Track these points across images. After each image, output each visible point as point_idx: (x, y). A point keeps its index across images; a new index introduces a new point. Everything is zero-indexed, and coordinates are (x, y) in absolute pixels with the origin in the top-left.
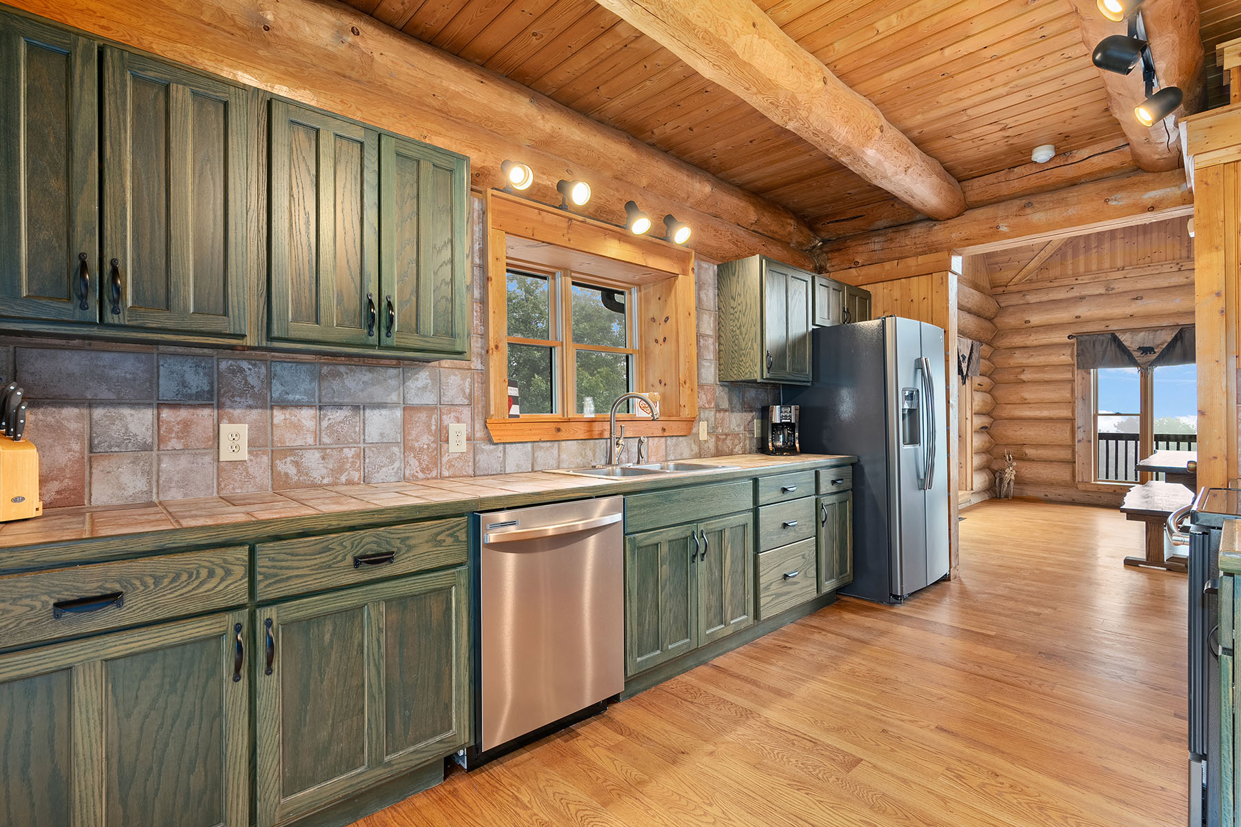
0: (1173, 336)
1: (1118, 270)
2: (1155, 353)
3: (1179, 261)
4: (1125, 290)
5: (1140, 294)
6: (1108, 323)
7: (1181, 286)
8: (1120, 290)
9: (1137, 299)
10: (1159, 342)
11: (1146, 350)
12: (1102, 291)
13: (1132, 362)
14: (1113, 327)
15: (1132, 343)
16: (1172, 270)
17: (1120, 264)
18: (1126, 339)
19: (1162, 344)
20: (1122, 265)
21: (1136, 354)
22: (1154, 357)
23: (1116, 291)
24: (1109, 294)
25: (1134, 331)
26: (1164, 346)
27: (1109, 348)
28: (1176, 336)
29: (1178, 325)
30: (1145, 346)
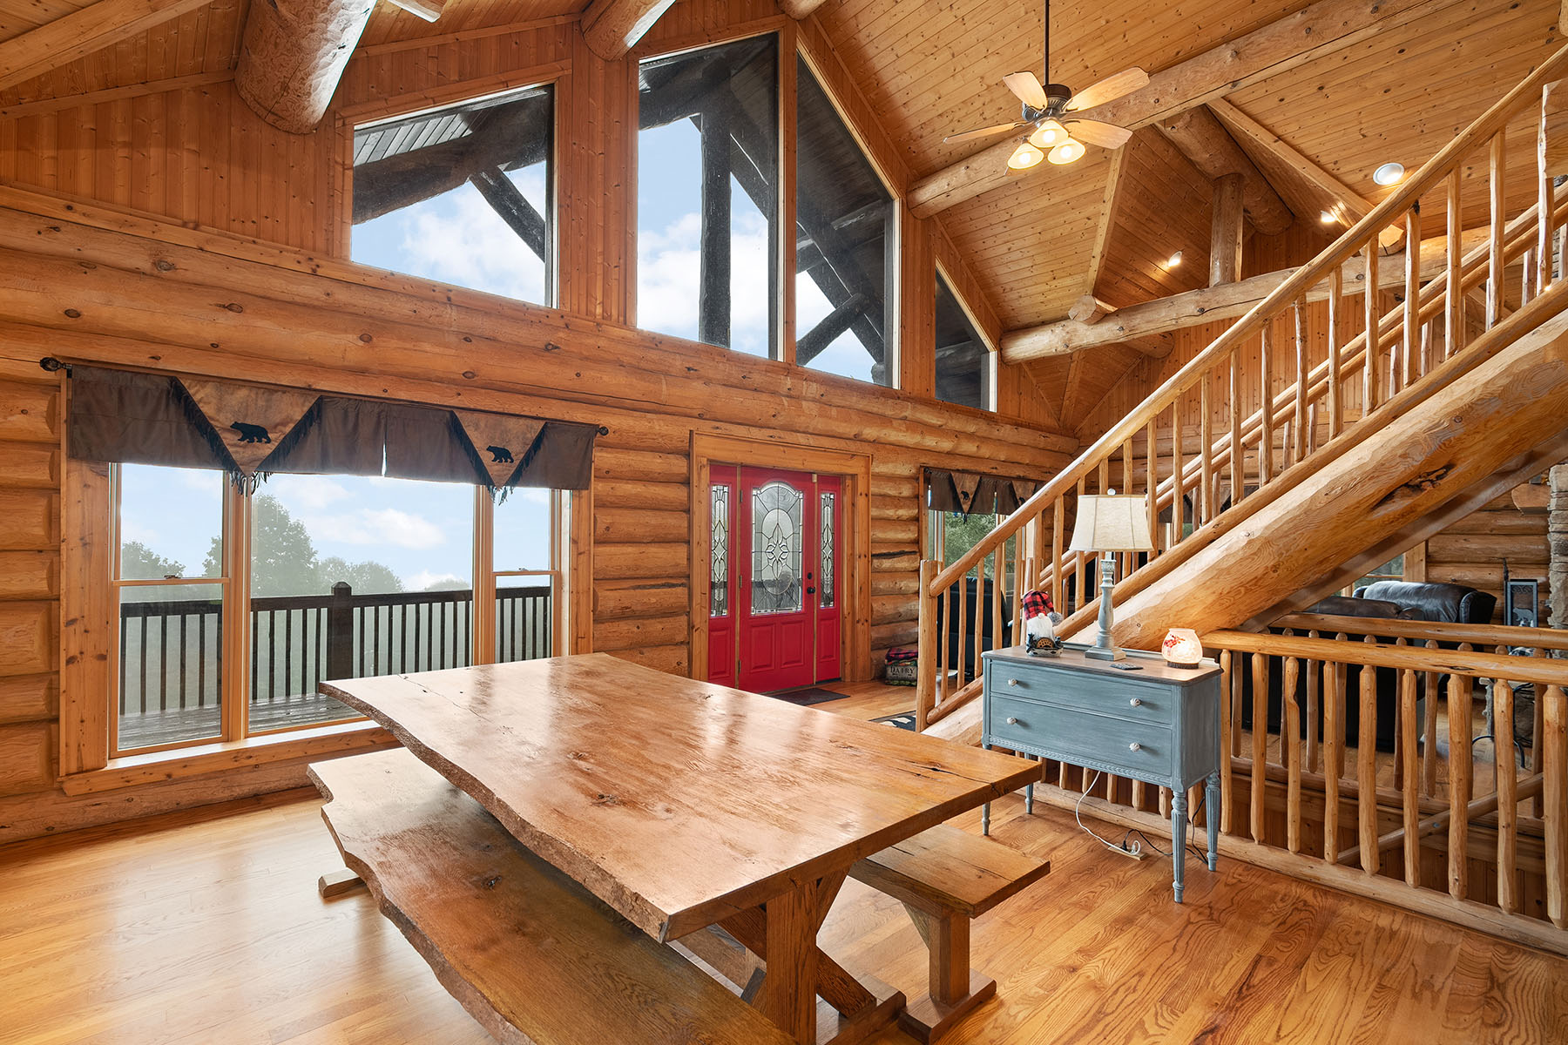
0: (306, 409)
1: (184, 225)
2: (269, 441)
3: (312, 254)
4: (199, 279)
5: (237, 299)
6: (158, 350)
7: (314, 307)
8: (189, 276)
9: (230, 307)
10: (278, 418)
11: (253, 433)
12: (142, 262)
13: (218, 456)
14: (173, 363)
15: (219, 410)
16: (297, 267)
17: (187, 211)
18: (202, 396)
19: (284, 424)
20: (193, 218)
21: (229, 439)
22: (266, 450)
23: (180, 275)
24: (161, 272)
25: (226, 383)
26: (288, 429)
27: (161, 415)
28: (310, 411)
29: (309, 389)
30: (249, 422)
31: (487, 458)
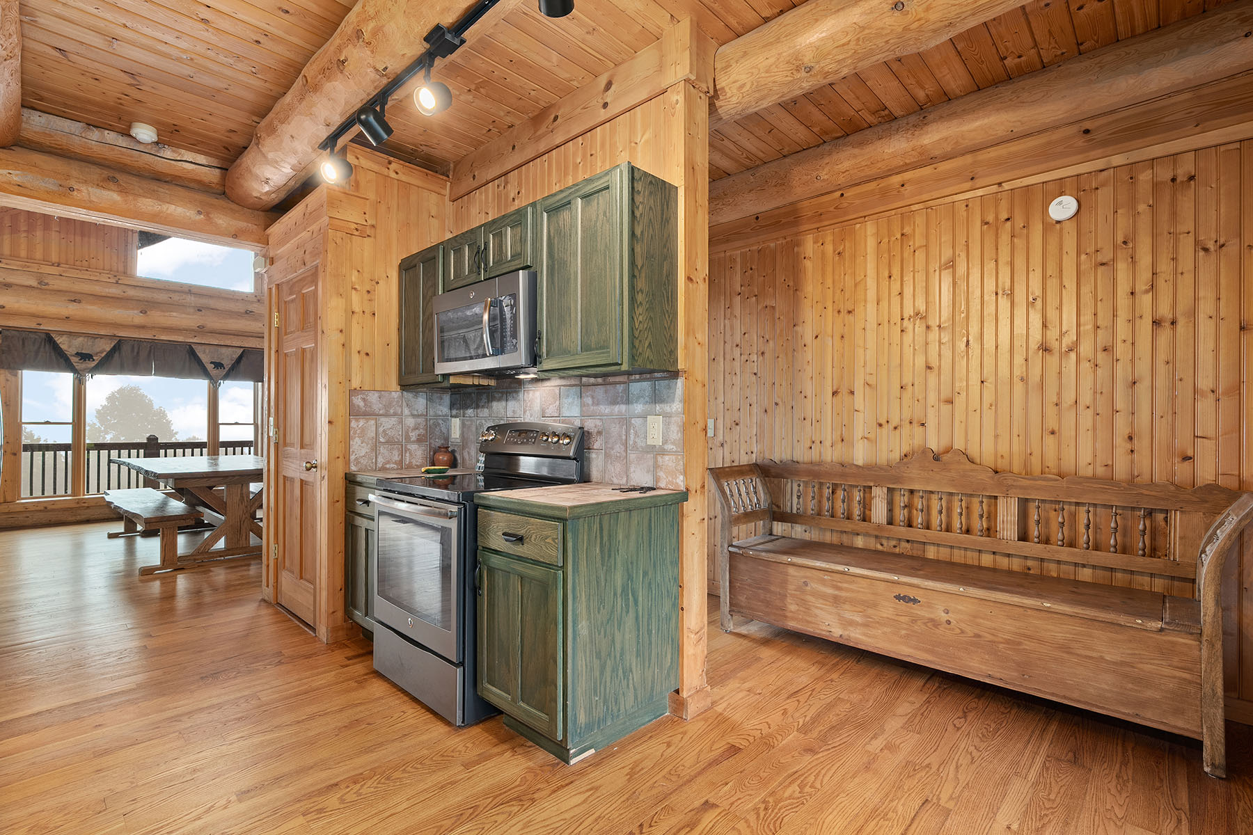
0: (112, 346)
1: (53, 265)
2: (94, 360)
3: (116, 274)
4: (60, 288)
5: (78, 297)
6: (40, 320)
7: (118, 298)
8: (55, 287)
9: (74, 301)
10: (98, 350)
11: (85, 357)
12: (34, 283)
13: (68, 366)
14: (47, 326)
15: (70, 347)
16: (109, 280)
17: (54, 258)
18: (63, 342)
19: (102, 352)
20: (57, 260)
21: (74, 360)
22: (93, 364)
23: (50, 287)
24: (42, 288)
25: (70, 334)
26: (103, 355)
27: (42, 349)
28: (114, 346)
29: (115, 336)
30: (83, 352)
31: (210, 367)
